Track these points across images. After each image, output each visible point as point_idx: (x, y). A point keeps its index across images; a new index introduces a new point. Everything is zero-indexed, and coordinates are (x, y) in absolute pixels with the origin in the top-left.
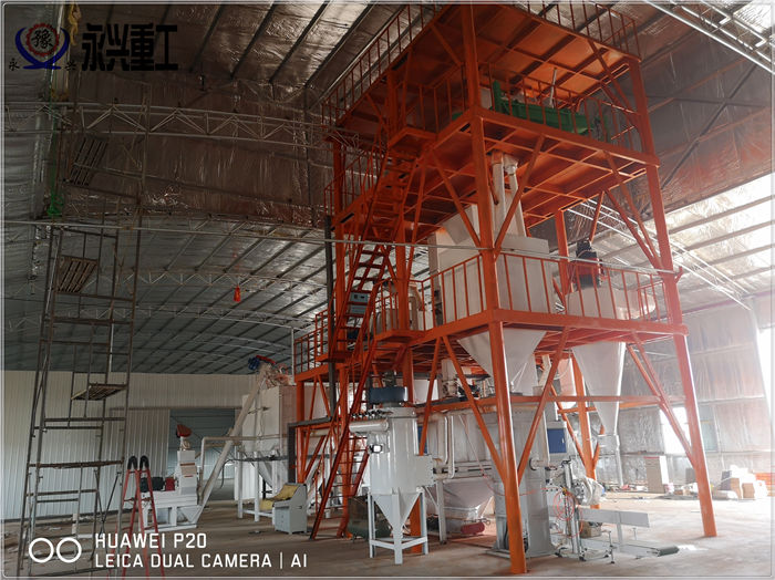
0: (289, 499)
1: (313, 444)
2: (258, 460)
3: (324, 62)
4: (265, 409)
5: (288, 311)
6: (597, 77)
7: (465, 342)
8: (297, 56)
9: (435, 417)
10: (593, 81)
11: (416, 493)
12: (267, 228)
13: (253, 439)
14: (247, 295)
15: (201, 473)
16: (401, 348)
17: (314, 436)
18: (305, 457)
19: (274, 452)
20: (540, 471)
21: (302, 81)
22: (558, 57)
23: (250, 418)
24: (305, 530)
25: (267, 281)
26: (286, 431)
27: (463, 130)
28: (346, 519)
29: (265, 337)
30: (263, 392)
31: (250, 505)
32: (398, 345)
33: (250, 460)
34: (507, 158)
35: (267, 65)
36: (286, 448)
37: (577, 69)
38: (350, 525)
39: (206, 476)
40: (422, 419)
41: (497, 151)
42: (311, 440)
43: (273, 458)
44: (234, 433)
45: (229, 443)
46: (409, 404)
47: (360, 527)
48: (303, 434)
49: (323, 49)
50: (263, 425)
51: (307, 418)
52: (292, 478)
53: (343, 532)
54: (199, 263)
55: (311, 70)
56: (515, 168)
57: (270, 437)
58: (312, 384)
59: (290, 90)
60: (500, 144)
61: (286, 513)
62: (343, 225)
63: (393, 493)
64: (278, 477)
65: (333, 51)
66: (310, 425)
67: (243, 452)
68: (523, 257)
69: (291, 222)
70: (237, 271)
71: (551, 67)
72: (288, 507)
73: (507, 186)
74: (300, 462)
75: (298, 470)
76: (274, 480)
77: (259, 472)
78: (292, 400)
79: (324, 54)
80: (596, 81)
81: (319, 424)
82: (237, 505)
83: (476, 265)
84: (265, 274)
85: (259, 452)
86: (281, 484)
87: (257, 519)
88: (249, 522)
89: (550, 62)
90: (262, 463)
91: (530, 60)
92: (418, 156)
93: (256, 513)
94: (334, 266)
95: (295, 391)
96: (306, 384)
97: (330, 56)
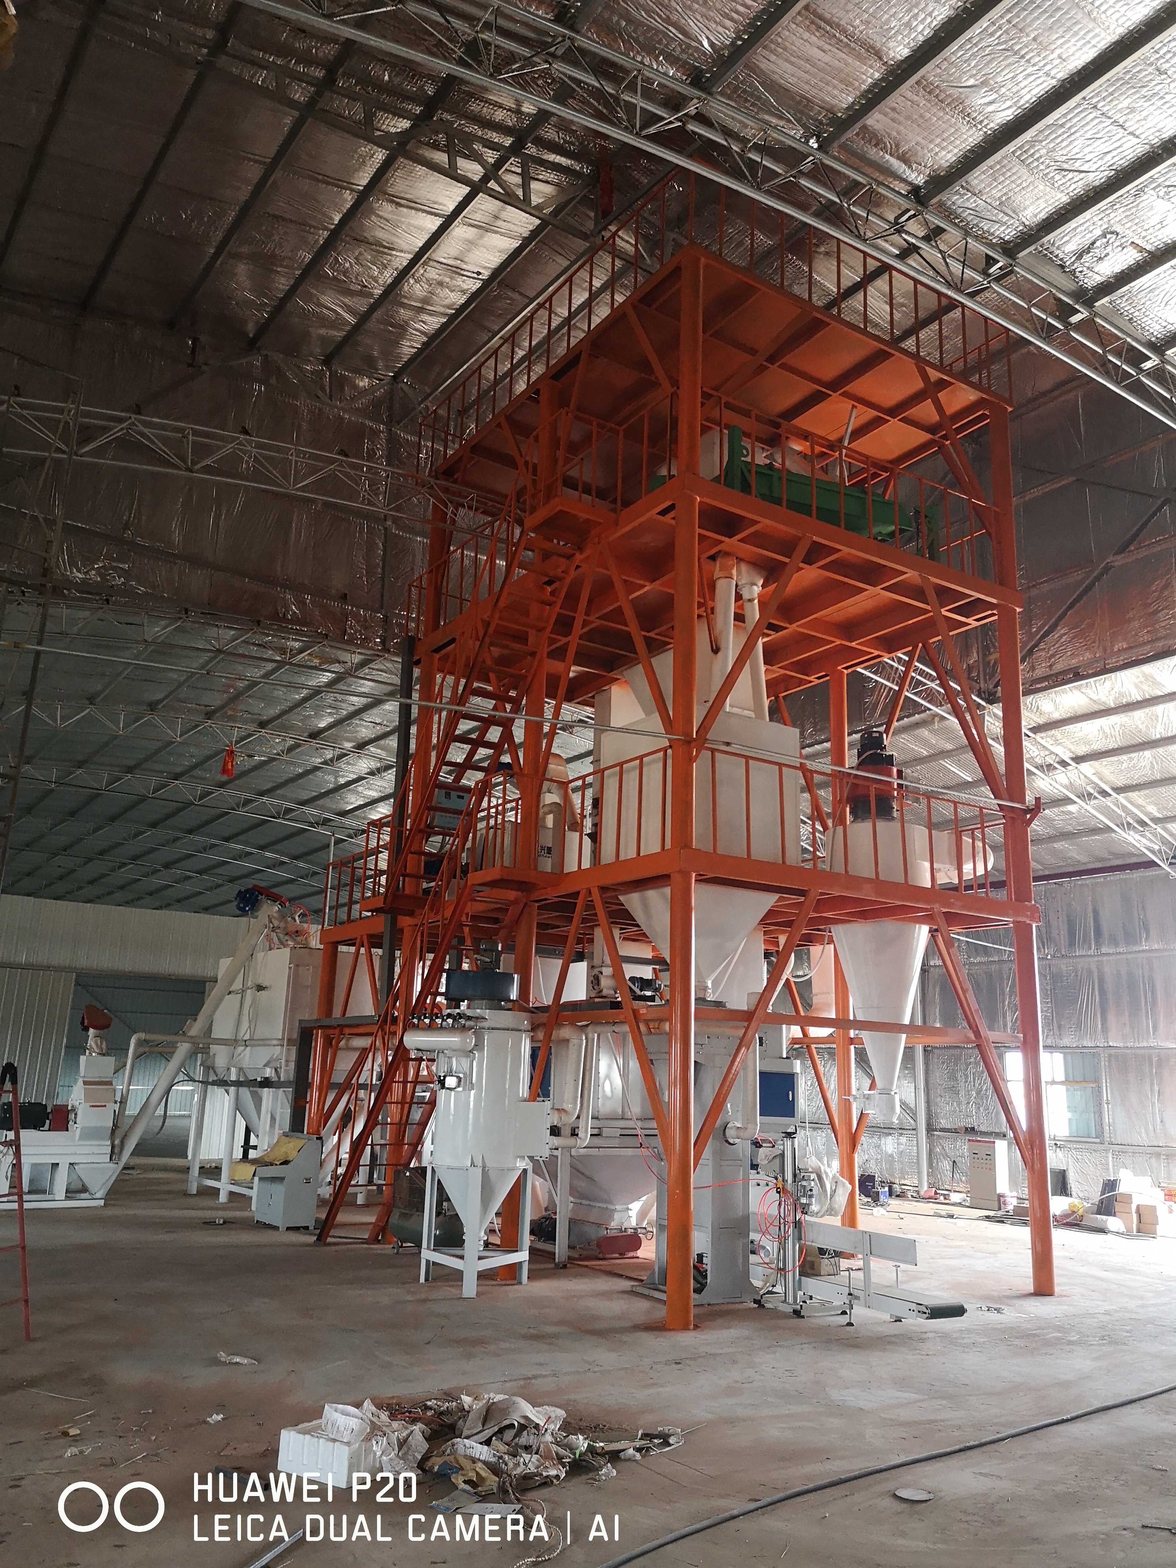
0: (286, 1162)
1: (344, 1064)
2: (238, 1084)
3: (433, 337)
4: (260, 988)
5: (326, 802)
6: (931, 429)
7: (632, 901)
8: (379, 322)
9: (565, 1032)
10: (924, 437)
11: (514, 1169)
12: (297, 645)
13: (233, 1043)
14: (248, 764)
15: (123, 1102)
16: (516, 902)
17: (348, 1048)
18: (326, 1086)
19: (269, 1072)
20: (743, 1147)
21: (388, 368)
22: (860, 386)
23: (232, 1001)
24: (311, 1225)
25: (291, 742)
26: (295, 1035)
27: (663, 513)
28: (388, 1209)
29: (278, 847)
30: (260, 955)
31: (213, 1171)
32: (512, 895)
33: (223, 1083)
34: (744, 567)
35: (323, 332)
36: (292, 1065)
37: (893, 412)
38: (394, 1219)
39: (132, 1109)
40: (540, 1035)
41: (727, 554)
42: (340, 1055)
43: (266, 1083)
44: (195, 1029)
45: (183, 1048)
46: (522, 1005)
47: (409, 1224)
48: (328, 1042)
49: (432, 314)
50: (254, 1021)
51: (337, 1012)
52: (297, 1124)
53: (380, 1232)
54: (160, 696)
55: (408, 348)
56: (757, 590)
57: (264, 1042)
58: (353, 949)
59: (364, 383)
60: (731, 543)
61: (278, 1190)
62: (437, 656)
63: (473, 1164)
64: (273, 1119)
65: (452, 318)
66: (341, 1027)
67: (209, 1068)
68: (747, 758)
69: (343, 639)
70: (232, 718)
71: (848, 404)
72: (281, 1179)
73: (740, 618)
74: (315, 1094)
75: (312, 1111)
76: (263, 1124)
77: (238, 1107)
78: (312, 976)
79: (433, 323)
80: (928, 436)
81: (358, 1026)
82: (188, 1169)
83: (661, 765)
84: (285, 728)
85: (241, 1069)
86: (278, 1132)
87: (223, 1198)
88: (209, 1202)
89: (844, 394)
90: (245, 1092)
91: (807, 388)
92: (581, 549)
93: (224, 1186)
94: (414, 730)
95: (319, 958)
96: (342, 948)
97: (444, 326)
